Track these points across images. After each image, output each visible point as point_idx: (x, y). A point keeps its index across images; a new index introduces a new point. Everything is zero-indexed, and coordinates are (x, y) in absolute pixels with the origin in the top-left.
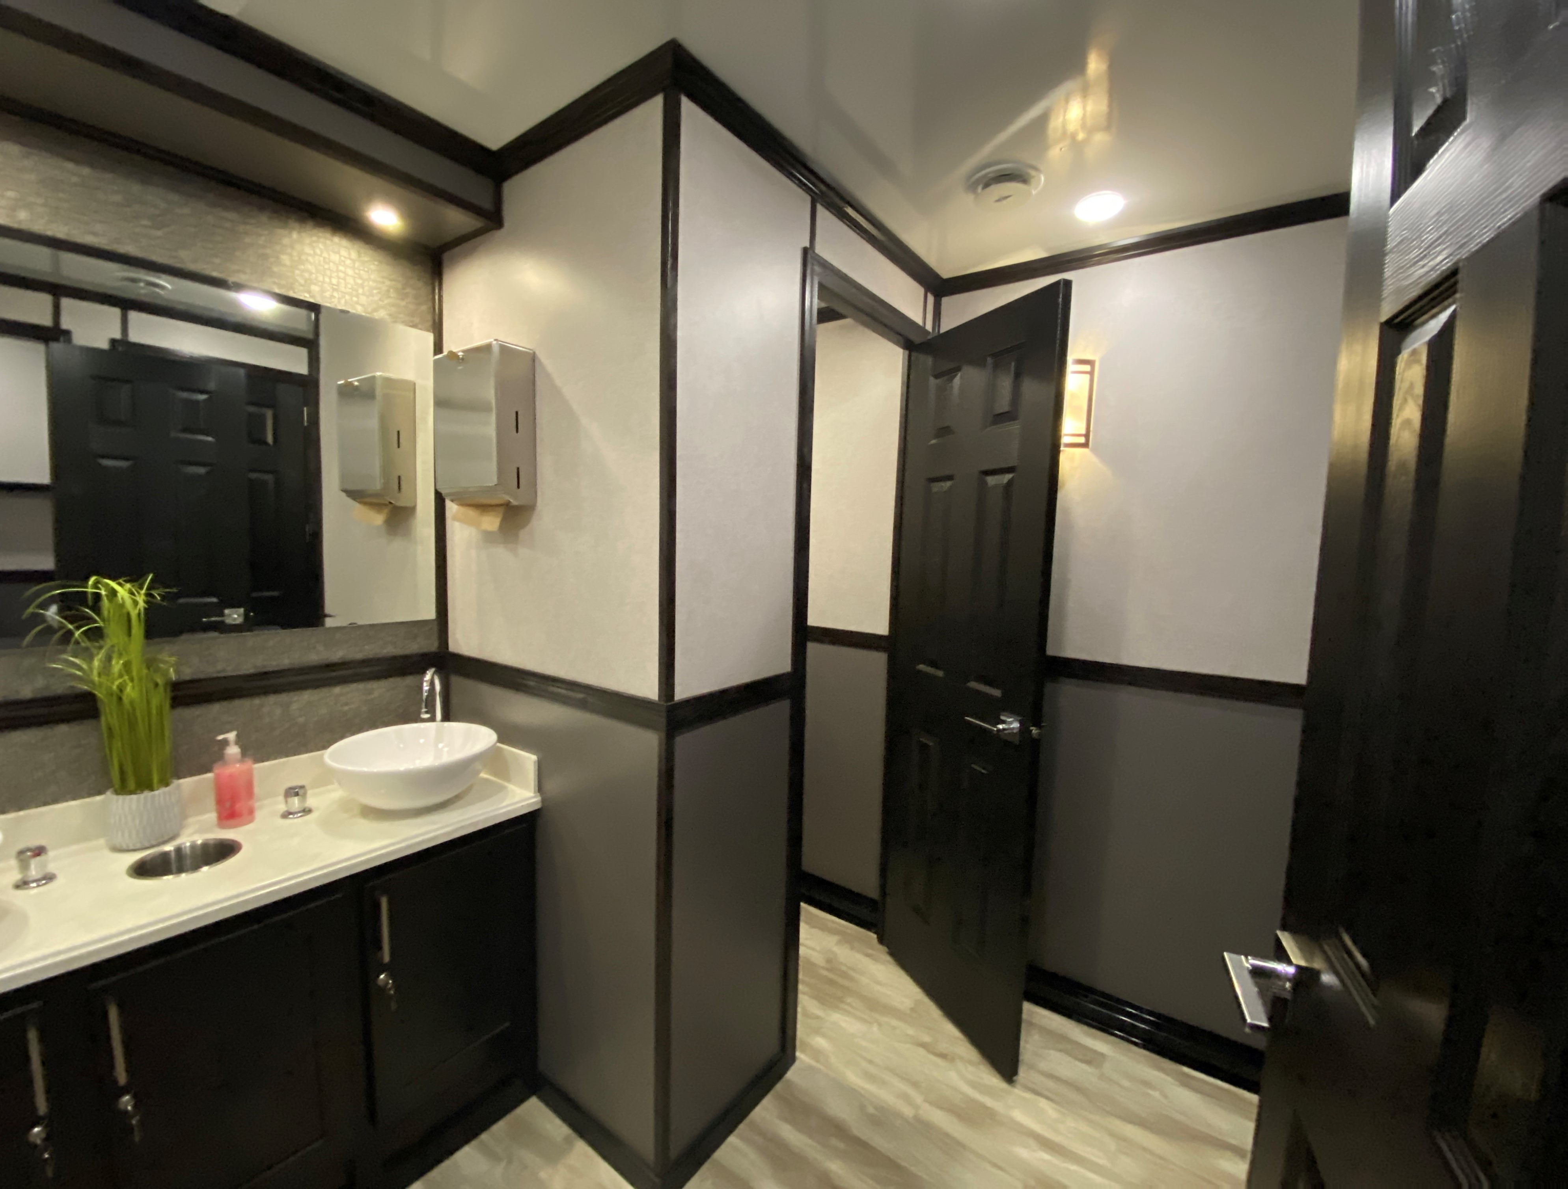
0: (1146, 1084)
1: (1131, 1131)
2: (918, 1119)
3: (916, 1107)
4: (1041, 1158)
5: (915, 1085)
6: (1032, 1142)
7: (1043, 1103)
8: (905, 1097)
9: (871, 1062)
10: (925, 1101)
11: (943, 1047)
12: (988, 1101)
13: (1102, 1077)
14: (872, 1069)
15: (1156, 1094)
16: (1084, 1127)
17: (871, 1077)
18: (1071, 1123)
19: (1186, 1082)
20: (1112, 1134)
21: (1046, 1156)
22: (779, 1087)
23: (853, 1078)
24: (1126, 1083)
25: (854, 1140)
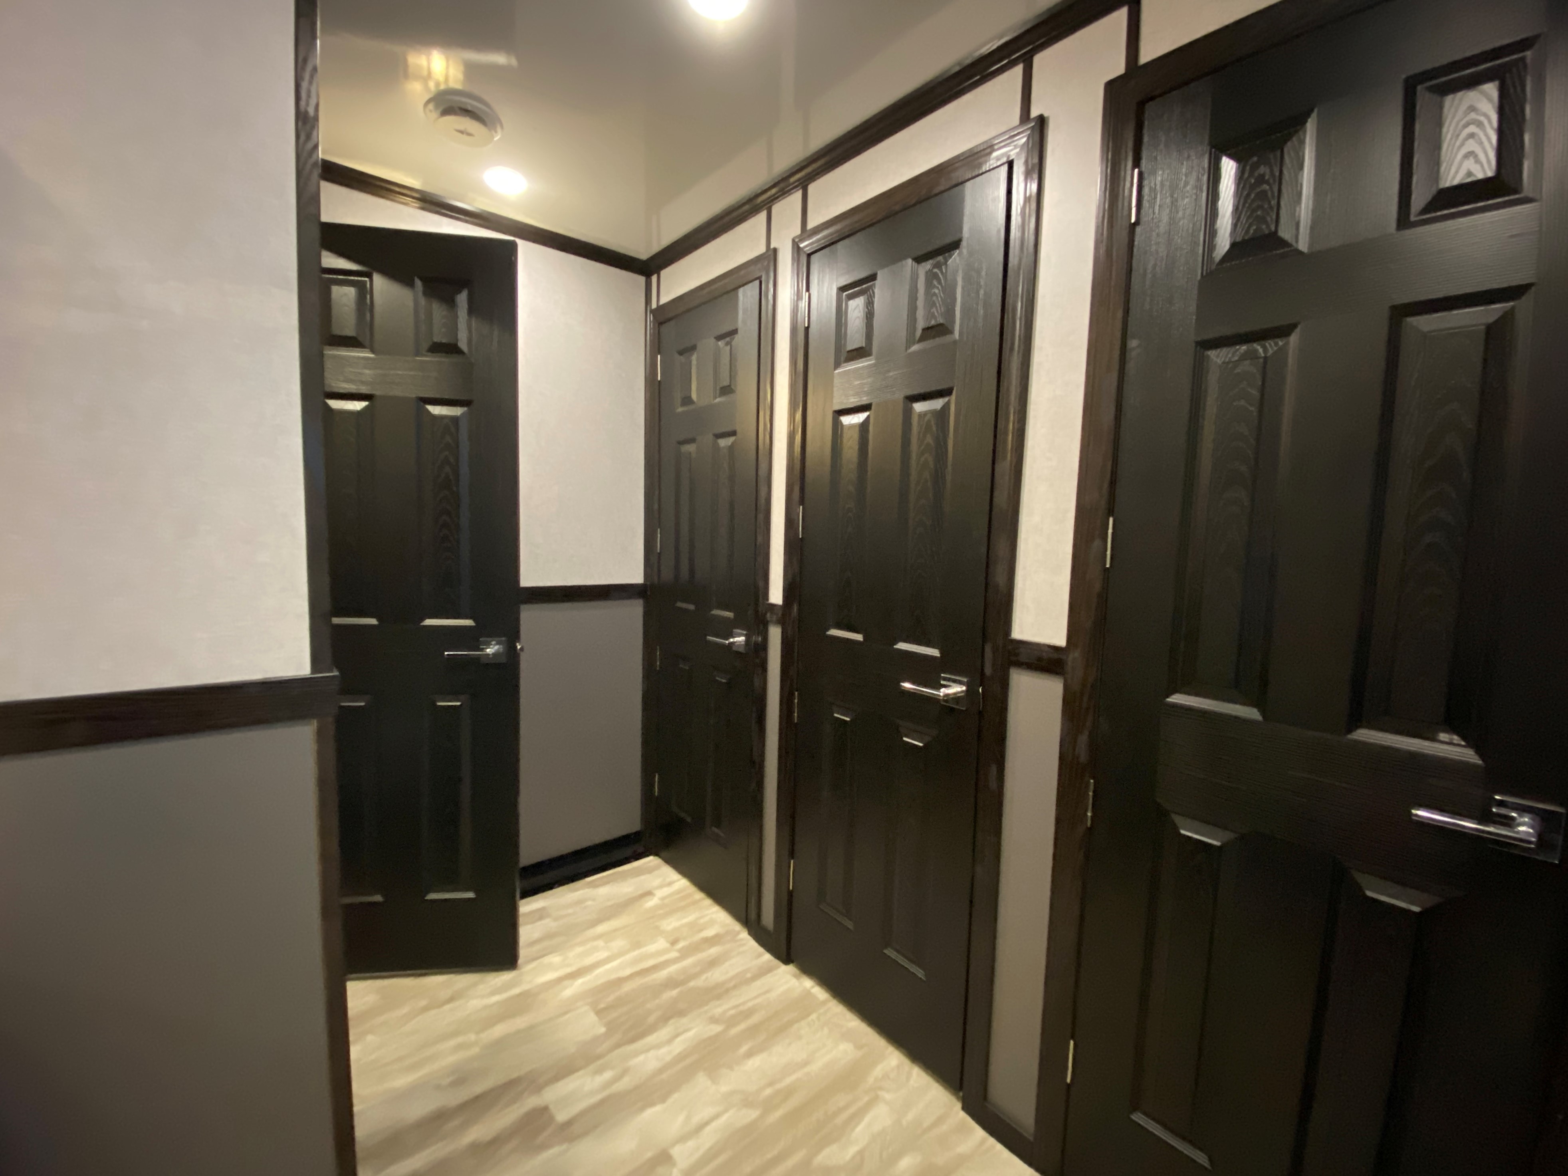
0: (580, 902)
1: (601, 929)
2: (486, 1046)
3: (476, 1042)
4: (579, 985)
5: (457, 1033)
6: (566, 983)
7: (546, 960)
8: (462, 1047)
10: (476, 1033)
13: (556, 919)
14: (411, 1061)
15: (590, 903)
16: (579, 950)
17: (416, 1066)
18: (571, 954)
19: (594, 885)
20: (593, 939)
21: (580, 981)
24: (570, 911)
25: (463, 1107)
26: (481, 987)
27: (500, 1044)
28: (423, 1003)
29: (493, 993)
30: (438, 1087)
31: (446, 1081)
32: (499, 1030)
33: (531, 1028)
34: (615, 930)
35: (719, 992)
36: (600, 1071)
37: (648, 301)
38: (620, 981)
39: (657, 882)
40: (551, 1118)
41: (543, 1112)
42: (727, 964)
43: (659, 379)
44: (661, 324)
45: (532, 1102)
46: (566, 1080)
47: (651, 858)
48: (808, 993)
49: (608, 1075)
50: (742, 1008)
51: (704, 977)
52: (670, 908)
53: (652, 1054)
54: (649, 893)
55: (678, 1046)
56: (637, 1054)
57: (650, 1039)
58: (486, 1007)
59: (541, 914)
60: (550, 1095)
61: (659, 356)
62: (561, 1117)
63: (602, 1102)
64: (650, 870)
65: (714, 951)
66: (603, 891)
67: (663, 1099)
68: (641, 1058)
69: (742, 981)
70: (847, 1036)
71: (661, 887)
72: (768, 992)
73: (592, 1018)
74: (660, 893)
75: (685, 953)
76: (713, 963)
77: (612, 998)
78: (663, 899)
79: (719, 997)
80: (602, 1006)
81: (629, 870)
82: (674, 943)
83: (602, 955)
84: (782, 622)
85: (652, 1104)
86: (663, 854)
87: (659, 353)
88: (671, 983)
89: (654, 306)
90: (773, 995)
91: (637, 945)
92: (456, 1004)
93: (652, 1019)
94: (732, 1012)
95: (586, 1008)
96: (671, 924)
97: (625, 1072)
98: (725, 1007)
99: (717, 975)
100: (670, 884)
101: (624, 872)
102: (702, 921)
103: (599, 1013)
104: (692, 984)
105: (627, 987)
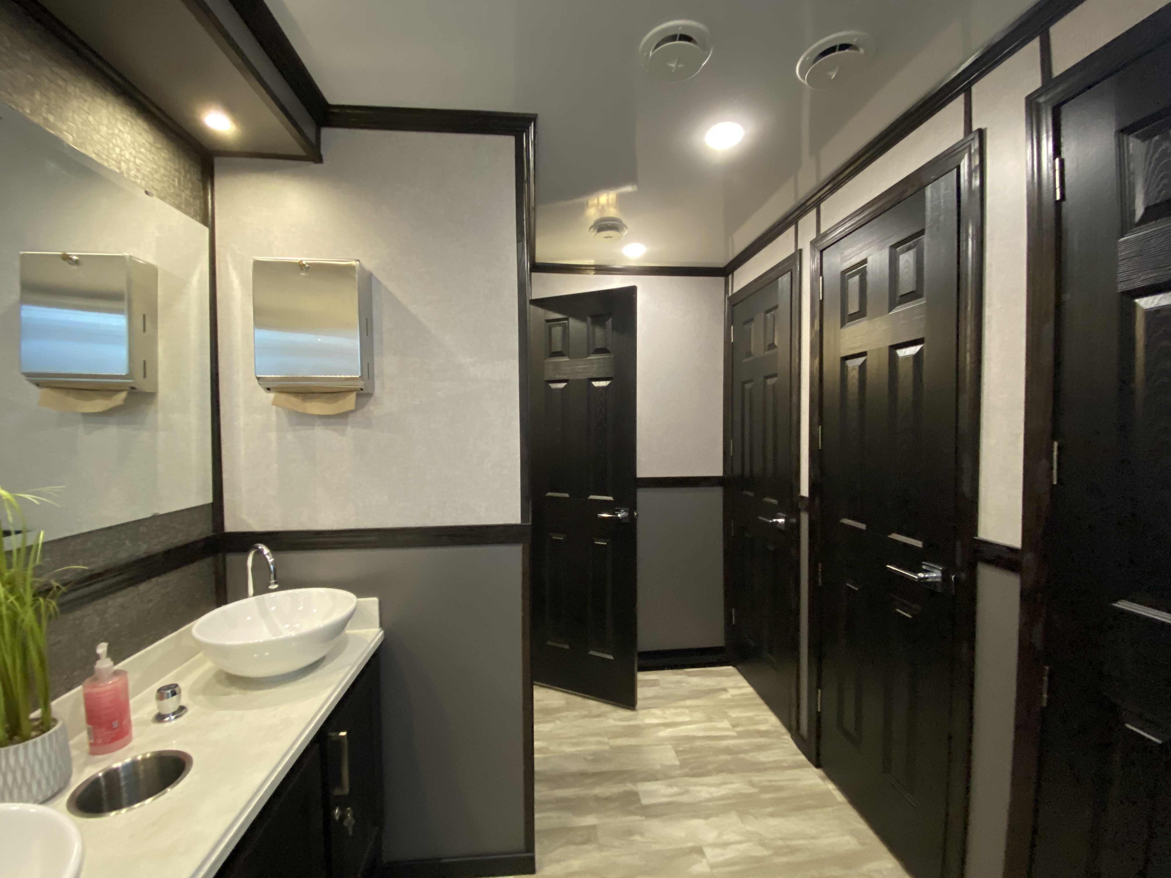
0: (680, 682)
1: (689, 702)
2: (612, 747)
3: (608, 743)
4: (669, 732)
5: (599, 734)
6: (662, 728)
7: (653, 711)
8: (600, 743)
9: (570, 738)
10: (609, 738)
11: (595, 711)
12: (632, 723)
13: (662, 689)
14: (575, 740)
15: (684, 684)
16: (673, 711)
17: (577, 744)
18: (668, 712)
19: (689, 675)
20: (683, 707)
21: (670, 730)
22: (536, 777)
23: (569, 749)
24: (672, 686)
25: (595, 774)
26: (615, 714)
27: (619, 750)
28: (585, 713)
29: (621, 720)
30: (585, 759)
31: (590, 758)
32: (620, 742)
33: (638, 746)
34: (698, 706)
35: (759, 768)
36: (670, 785)
37: (726, 292)
38: (694, 738)
39: (731, 684)
40: (639, 800)
41: (635, 794)
42: (770, 752)
43: (732, 341)
44: (734, 305)
45: (630, 787)
46: (653, 783)
47: (731, 667)
48: (829, 792)
49: (675, 790)
50: (774, 783)
51: (751, 754)
52: (737, 703)
53: (705, 788)
54: (725, 690)
55: (723, 791)
56: (696, 785)
57: (707, 779)
58: (617, 726)
59: (654, 683)
60: (642, 787)
61: (732, 327)
62: (645, 801)
63: (668, 804)
64: (728, 675)
65: (762, 740)
66: (695, 680)
67: (706, 817)
68: (698, 788)
69: (778, 767)
70: (853, 833)
71: (733, 688)
72: (796, 780)
73: (672, 754)
74: (732, 692)
75: (741, 735)
76: (760, 748)
77: (687, 746)
78: (733, 696)
79: (759, 770)
80: (681, 749)
81: (714, 671)
82: (734, 726)
83: (687, 719)
84: (809, 510)
85: (699, 817)
86: (739, 667)
87: (732, 324)
88: (727, 750)
89: (730, 294)
90: (801, 784)
91: (710, 719)
92: (602, 719)
93: (710, 767)
94: (768, 784)
95: (670, 746)
96: (734, 714)
97: (687, 792)
98: (762, 778)
99: (762, 757)
100: (741, 687)
101: (711, 671)
102: (758, 718)
103: (677, 752)
104: (742, 756)
105: (698, 743)
